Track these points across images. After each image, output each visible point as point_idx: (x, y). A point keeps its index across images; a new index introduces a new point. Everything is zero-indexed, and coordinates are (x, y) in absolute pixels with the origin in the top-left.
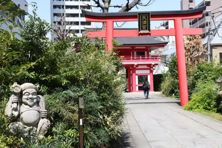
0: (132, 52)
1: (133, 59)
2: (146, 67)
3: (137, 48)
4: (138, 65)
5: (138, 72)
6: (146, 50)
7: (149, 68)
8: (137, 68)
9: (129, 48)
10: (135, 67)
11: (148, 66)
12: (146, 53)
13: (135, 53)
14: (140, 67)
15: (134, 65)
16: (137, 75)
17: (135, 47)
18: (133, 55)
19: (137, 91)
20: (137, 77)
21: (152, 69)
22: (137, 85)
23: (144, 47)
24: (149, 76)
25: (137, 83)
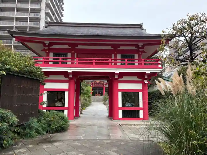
0: (113, 55)
2: (135, 78)
3: (122, 48)
4: (121, 75)
5: (122, 86)
6: (137, 52)
7: (140, 80)
8: (120, 79)
9: (109, 48)
10: (116, 77)
11: (138, 78)
12: (136, 56)
13: (119, 56)
14: (125, 78)
15: (114, 73)
16: (120, 90)
18: (116, 56)
19: (120, 119)
20: (120, 94)
21: (146, 82)
22: (120, 109)
23: (134, 48)
24: (141, 94)
25: (120, 105)
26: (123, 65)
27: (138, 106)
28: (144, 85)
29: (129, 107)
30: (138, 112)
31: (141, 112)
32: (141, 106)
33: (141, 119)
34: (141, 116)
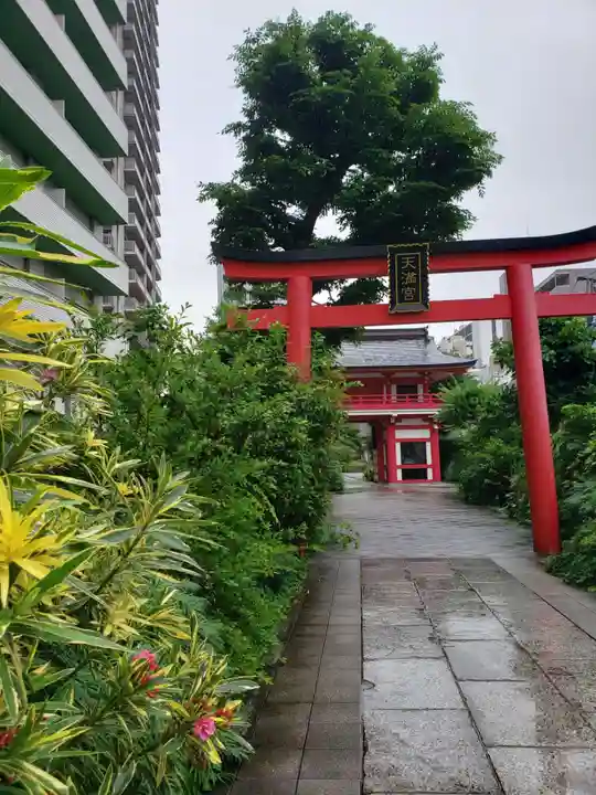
0: (385, 386)
1: (387, 402)
2: (419, 422)
3: (398, 375)
4: (400, 418)
5: (401, 434)
6: (421, 380)
7: (427, 424)
8: (398, 424)
9: (378, 375)
10: (393, 421)
11: (424, 420)
12: (420, 390)
13: (394, 389)
14: (404, 423)
15: (390, 416)
16: (398, 440)
17: (393, 373)
18: (389, 392)
19: (400, 482)
20: (398, 446)
21: (436, 427)
22: (399, 467)
23: (415, 375)
24: (428, 445)
25: (399, 462)
26: (401, 403)
27: (425, 461)
28: (433, 431)
29: (411, 465)
30: (425, 471)
31: (430, 472)
32: (429, 462)
33: (431, 481)
34: (430, 476)
